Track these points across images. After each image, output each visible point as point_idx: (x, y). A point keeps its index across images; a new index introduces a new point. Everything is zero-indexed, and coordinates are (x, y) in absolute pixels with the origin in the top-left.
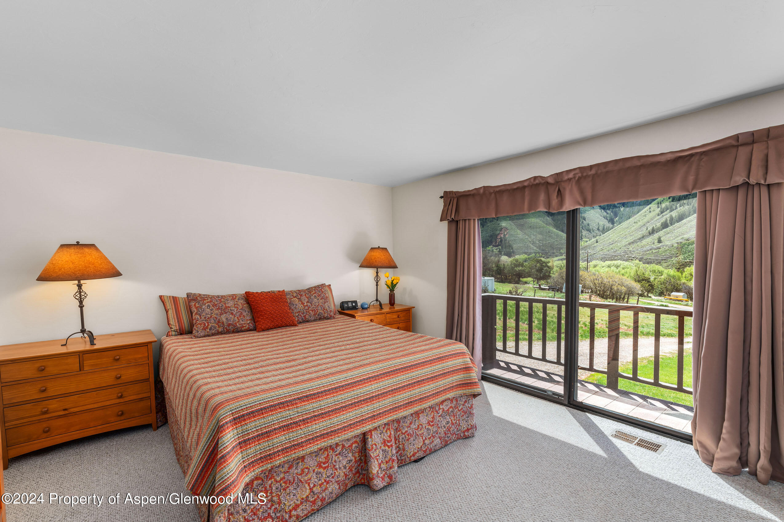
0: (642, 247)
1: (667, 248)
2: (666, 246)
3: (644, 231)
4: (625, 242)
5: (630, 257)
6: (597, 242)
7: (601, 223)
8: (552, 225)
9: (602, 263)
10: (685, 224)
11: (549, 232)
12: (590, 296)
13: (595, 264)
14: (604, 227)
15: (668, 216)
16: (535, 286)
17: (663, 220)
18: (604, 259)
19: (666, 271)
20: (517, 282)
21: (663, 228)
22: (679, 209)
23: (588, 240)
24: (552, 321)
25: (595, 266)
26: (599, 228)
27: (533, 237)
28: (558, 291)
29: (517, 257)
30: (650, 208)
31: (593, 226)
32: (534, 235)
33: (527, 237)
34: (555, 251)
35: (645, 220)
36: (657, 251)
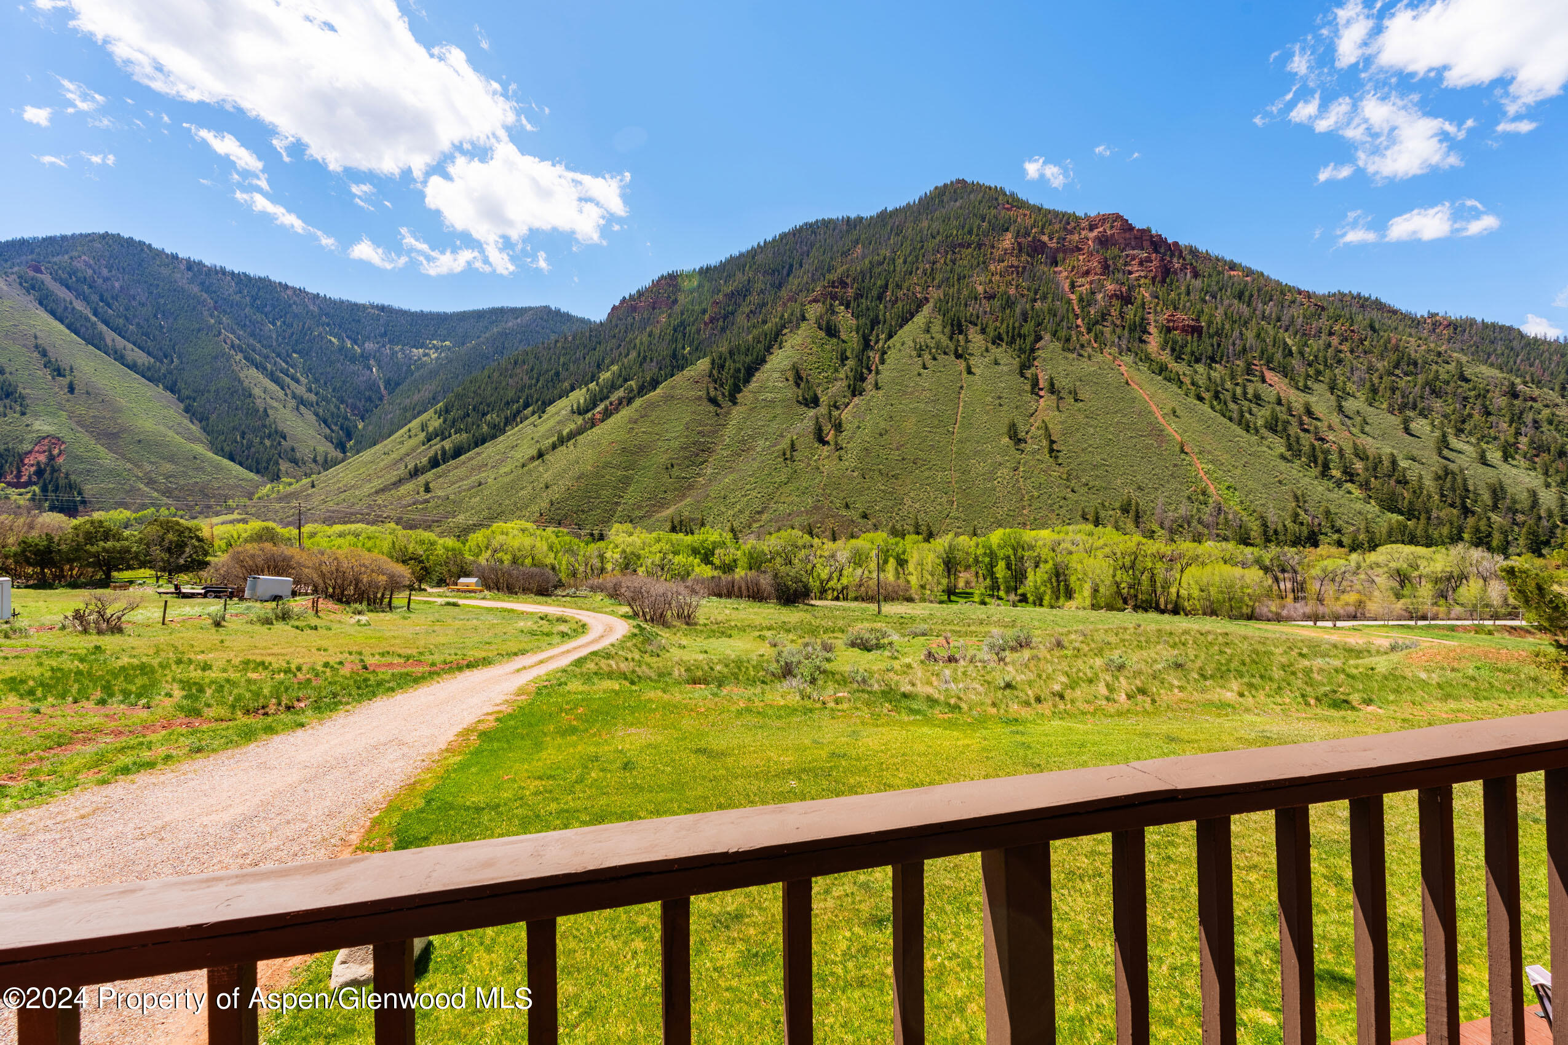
0: (400, 499)
1: (440, 502)
2: (439, 497)
3: (401, 471)
4: (368, 488)
5: (381, 516)
6: (313, 486)
7: (321, 449)
8: (202, 442)
9: (327, 528)
10: (464, 463)
11: (195, 458)
12: (315, 603)
13: (313, 530)
14: (326, 457)
15: (438, 446)
16: (161, 590)
17: (431, 453)
18: (329, 521)
19: (441, 541)
20: (105, 583)
21: (433, 467)
22: (454, 437)
23: (293, 480)
24: (228, 681)
25: (313, 535)
26: (315, 457)
27: (148, 467)
28: (231, 596)
29: (97, 515)
30: (410, 430)
31: (304, 452)
32: (151, 463)
33: (129, 466)
34: (212, 502)
35: (403, 451)
36: (424, 506)
